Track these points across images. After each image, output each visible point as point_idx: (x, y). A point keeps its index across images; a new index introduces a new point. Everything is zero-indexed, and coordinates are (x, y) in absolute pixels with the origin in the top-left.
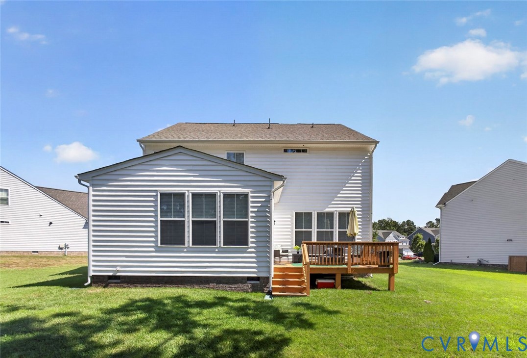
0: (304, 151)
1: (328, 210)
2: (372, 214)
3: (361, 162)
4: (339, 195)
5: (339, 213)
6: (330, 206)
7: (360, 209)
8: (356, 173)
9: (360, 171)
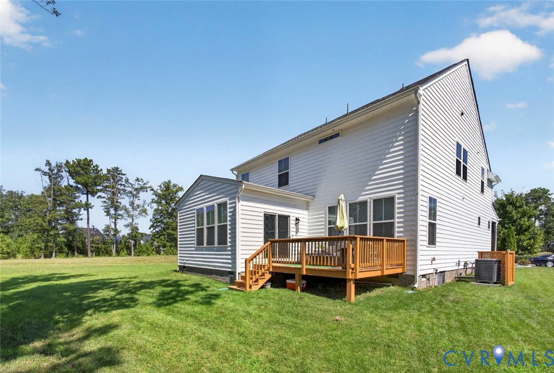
0: (337, 135)
1: (361, 199)
2: (417, 194)
3: (403, 124)
4: (374, 178)
5: (374, 200)
6: (363, 193)
7: (402, 191)
8: (397, 141)
9: (402, 137)
